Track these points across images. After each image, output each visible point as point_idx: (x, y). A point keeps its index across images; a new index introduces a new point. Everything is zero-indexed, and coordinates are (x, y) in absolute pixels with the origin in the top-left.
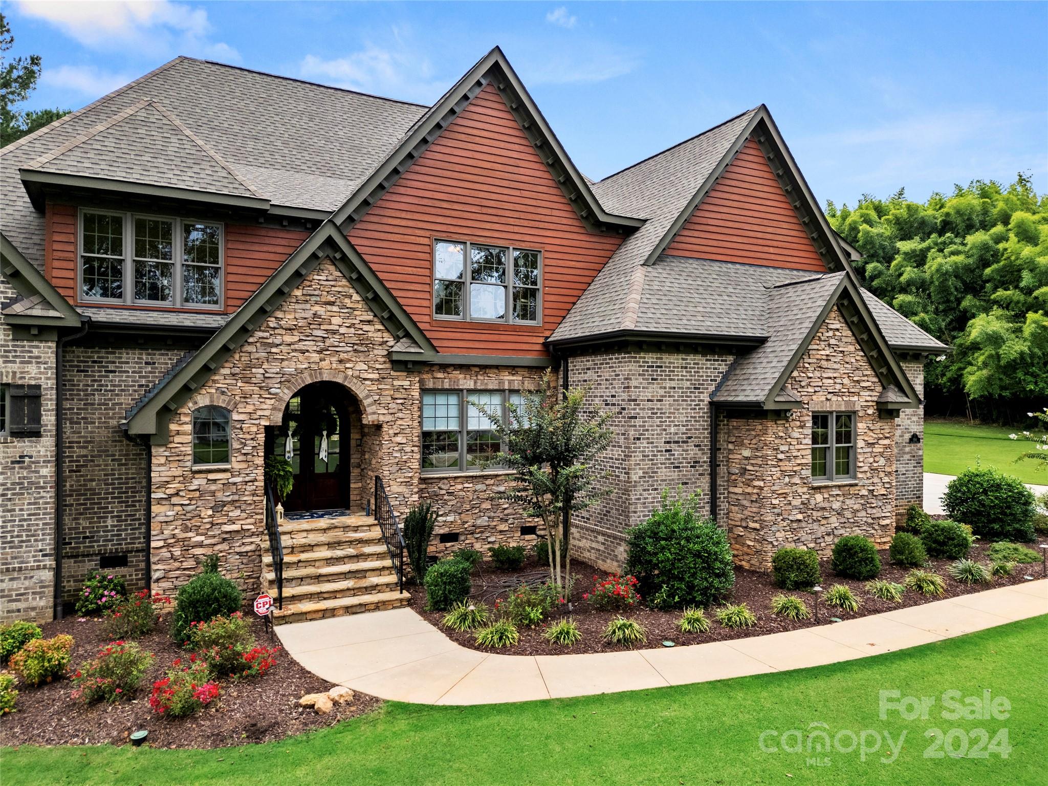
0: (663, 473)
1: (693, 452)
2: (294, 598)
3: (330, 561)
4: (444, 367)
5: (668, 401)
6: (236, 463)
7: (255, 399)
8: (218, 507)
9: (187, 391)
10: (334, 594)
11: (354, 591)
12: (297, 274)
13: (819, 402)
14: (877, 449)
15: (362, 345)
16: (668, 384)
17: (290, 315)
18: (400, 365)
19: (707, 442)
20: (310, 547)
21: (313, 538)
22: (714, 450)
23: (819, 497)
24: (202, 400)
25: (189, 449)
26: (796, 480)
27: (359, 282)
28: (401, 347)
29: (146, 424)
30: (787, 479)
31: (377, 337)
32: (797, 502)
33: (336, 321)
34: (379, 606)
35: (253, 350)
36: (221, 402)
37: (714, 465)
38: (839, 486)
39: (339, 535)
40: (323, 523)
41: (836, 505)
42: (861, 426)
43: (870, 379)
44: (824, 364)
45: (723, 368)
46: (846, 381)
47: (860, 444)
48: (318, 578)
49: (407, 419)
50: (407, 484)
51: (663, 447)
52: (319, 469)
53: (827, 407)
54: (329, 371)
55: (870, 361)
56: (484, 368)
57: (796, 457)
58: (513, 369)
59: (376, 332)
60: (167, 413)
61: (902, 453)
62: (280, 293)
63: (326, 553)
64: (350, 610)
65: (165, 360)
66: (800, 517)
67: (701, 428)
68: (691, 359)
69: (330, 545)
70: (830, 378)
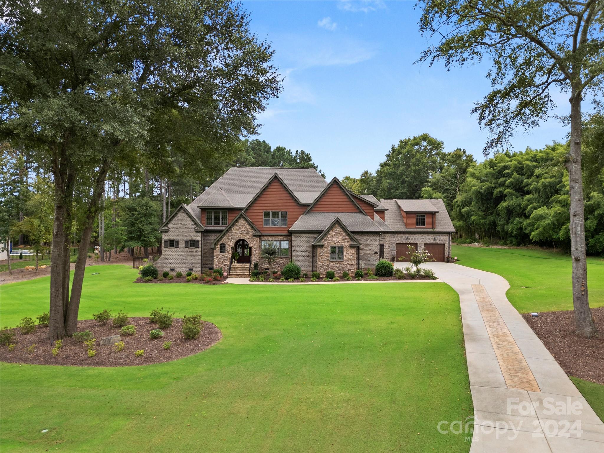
0: (300, 257)
1: (308, 253)
2: (232, 275)
3: (240, 270)
4: (266, 236)
5: (302, 243)
6: (226, 253)
7: (229, 242)
8: (224, 260)
9: (218, 241)
10: (238, 275)
11: (242, 275)
12: (236, 220)
13: (332, 244)
14: (350, 254)
15: (248, 233)
16: (302, 240)
17: (235, 228)
18: (255, 236)
19: (311, 252)
20: (238, 268)
21: (239, 266)
22: (313, 253)
23: (332, 264)
24: (221, 242)
25: (219, 250)
26: (326, 260)
27: (247, 221)
28: (254, 232)
29: (213, 246)
30: (323, 259)
31: (251, 231)
32: (326, 264)
33: (243, 228)
34: (245, 277)
35: (229, 234)
36: (224, 243)
37: (313, 256)
38: (338, 262)
39: (243, 266)
40: (241, 264)
41: (337, 266)
42: (345, 249)
43: (347, 239)
44: (334, 236)
45: (316, 236)
46: (340, 240)
47: (345, 253)
48: (237, 272)
49: (257, 246)
50: (256, 258)
51: (300, 252)
52: (245, 255)
53: (335, 245)
54: (242, 237)
55: (347, 235)
56: (275, 236)
57: (326, 255)
58: (281, 236)
59: (250, 230)
60: (216, 244)
62: (233, 224)
63: (240, 269)
64: (240, 277)
65: (218, 235)
66: (327, 267)
67: (310, 248)
68: (307, 235)
69: (241, 268)
70: (336, 239)
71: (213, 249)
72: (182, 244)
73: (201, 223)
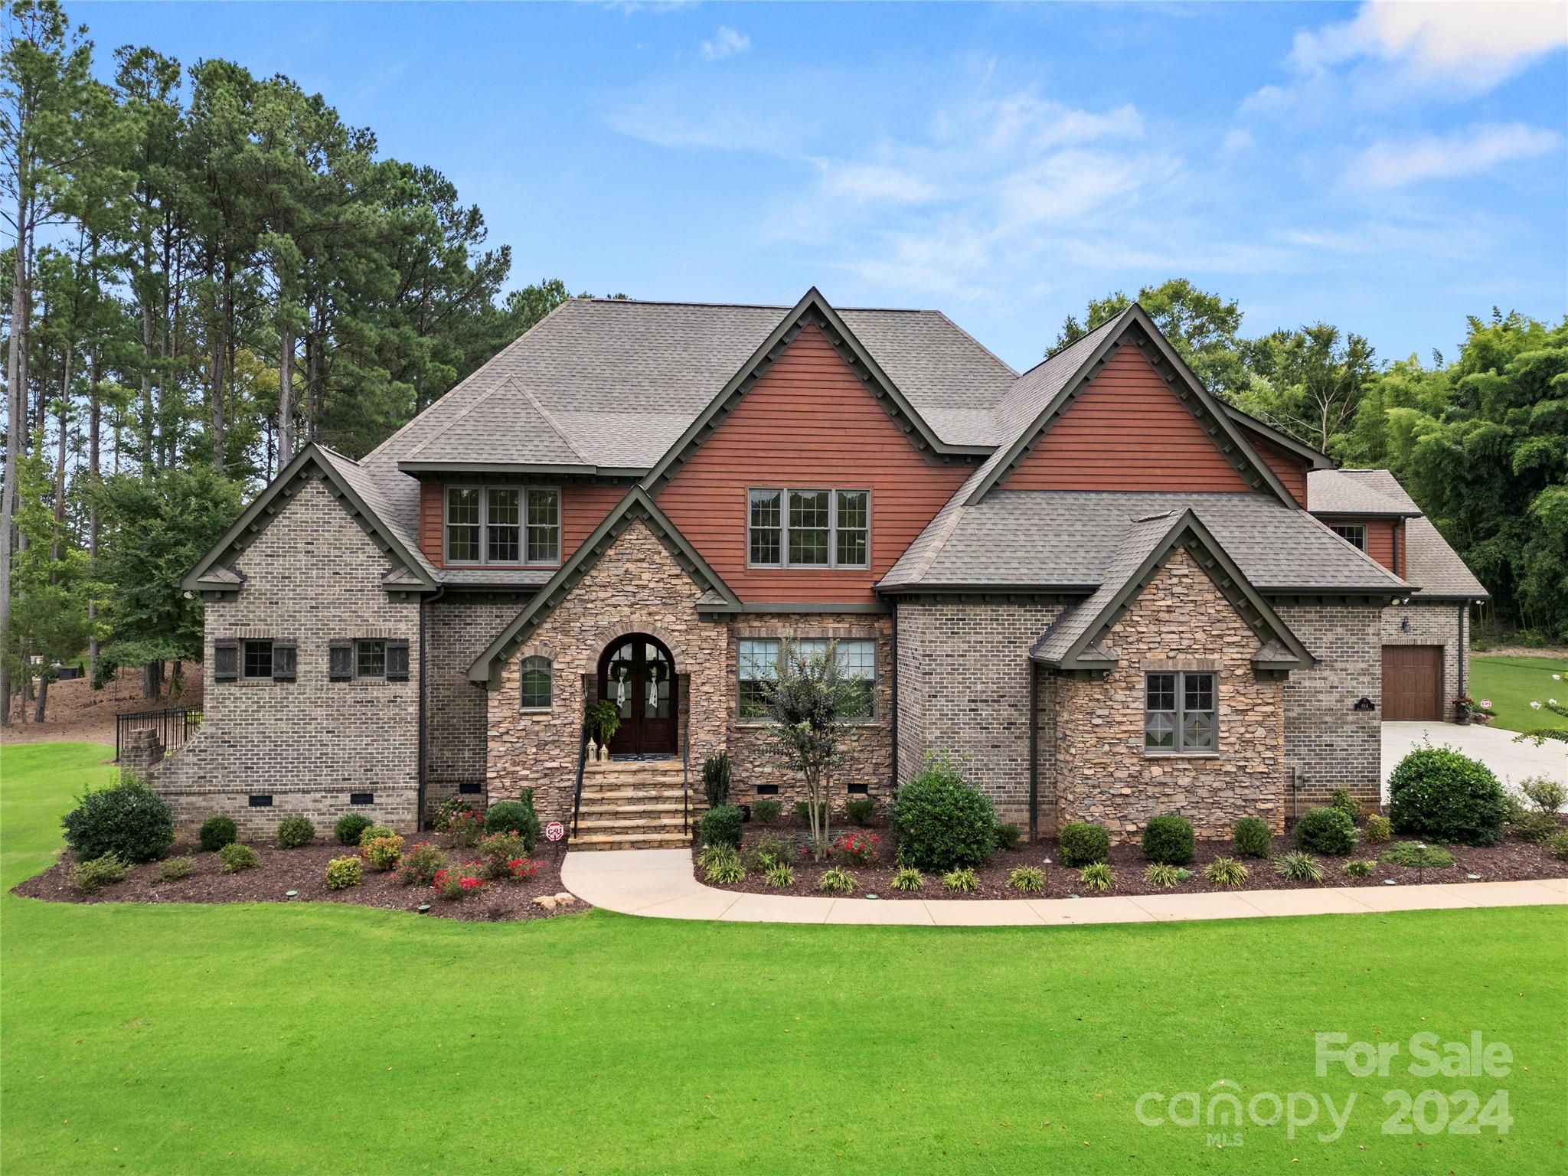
0: (966, 733)
1: (1006, 712)
2: (589, 830)
3: (631, 801)
4: (760, 616)
5: (972, 657)
6: (556, 707)
7: (573, 651)
8: (541, 746)
9: (514, 644)
10: (626, 830)
11: (645, 829)
12: (608, 535)
13: (1157, 660)
14: (1251, 717)
15: (671, 599)
16: (973, 638)
17: (604, 572)
18: (707, 616)
19: (1026, 702)
20: (617, 787)
21: (624, 778)
22: (1036, 710)
23: (1156, 771)
24: (528, 651)
25: (517, 694)
26: (1121, 749)
27: (665, 538)
28: (705, 599)
29: (482, 673)
30: (1107, 748)
31: (685, 590)
32: (1122, 774)
33: (646, 576)
34: (661, 845)
35: (572, 606)
36: (544, 653)
37: (1035, 728)
38: (1189, 760)
39: (647, 778)
40: (635, 765)
41: (1184, 781)
42: (1224, 690)
43: (1237, 630)
44: (1163, 616)
45: (1049, 619)
46: (1200, 636)
47: (1223, 710)
48: (616, 815)
49: (716, 669)
50: (715, 732)
51: (965, 704)
52: (650, 715)
53: (1170, 666)
54: (639, 624)
55: (1238, 611)
56: (805, 616)
57: (1120, 723)
58: (838, 616)
59: (684, 585)
60: (498, 663)
61: (1341, 721)
62: (593, 554)
63: (629, 793)
64: (635, 845)
65: (509, 612)
66: (1127, 791)
67: (1018, 684)
68: (1003, 610)
69: (636, 786)
70: (1174, 633)
71: (483, 686)
72: (313, 663)
73: (421, 549)
